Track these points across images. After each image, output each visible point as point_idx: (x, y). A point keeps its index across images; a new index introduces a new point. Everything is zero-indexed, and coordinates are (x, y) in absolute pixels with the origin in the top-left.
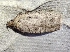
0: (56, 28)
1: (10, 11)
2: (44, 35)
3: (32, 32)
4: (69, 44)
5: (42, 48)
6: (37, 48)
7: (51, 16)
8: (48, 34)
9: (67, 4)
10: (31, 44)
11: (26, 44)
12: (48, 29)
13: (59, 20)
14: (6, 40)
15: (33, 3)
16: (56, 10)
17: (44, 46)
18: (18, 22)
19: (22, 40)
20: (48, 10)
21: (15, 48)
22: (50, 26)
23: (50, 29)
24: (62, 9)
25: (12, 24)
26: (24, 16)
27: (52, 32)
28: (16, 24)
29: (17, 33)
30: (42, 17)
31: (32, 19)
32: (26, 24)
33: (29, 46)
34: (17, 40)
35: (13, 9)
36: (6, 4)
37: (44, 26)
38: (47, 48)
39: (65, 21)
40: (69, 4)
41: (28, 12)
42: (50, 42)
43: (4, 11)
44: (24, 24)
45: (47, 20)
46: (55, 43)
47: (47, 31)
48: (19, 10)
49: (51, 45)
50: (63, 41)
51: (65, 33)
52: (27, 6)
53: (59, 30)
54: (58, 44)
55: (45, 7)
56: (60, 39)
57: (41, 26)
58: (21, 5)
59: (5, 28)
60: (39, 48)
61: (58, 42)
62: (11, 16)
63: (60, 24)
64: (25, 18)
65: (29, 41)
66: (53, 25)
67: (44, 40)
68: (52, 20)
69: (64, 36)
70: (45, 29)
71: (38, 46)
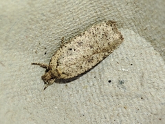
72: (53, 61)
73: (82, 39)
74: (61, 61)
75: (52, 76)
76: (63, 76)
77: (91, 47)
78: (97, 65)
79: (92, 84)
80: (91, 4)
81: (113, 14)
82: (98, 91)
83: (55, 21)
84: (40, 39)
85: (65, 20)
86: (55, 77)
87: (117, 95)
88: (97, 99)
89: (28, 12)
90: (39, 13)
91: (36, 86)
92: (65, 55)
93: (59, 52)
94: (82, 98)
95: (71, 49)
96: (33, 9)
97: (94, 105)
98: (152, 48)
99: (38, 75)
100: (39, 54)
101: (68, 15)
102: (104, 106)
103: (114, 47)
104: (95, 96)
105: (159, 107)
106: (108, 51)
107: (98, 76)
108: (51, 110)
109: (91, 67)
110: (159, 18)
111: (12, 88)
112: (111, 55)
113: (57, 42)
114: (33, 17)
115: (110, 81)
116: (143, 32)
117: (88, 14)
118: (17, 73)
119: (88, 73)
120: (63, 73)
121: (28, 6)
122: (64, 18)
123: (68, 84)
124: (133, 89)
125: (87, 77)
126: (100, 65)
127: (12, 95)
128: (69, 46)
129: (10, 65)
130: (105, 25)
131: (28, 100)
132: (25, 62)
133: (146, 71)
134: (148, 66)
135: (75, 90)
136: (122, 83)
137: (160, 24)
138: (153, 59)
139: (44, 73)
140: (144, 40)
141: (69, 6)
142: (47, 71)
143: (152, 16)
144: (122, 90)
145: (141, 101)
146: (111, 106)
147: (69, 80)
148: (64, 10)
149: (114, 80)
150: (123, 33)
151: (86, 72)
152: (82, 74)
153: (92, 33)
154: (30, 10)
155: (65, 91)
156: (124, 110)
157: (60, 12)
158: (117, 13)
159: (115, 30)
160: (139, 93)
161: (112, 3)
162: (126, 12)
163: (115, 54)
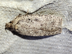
0: (57, 31)
1: (10, 12)
2: (45, 39)
3: (31, 35)
4: (70, 49)
5: (43, 52)
6: (37, 52)
7: (52, 19)
8: (48, 38)
9: (69, 7)
10: (31, 47)
11: (25, 47)
12: (49, 33)
13: (60, 23)
14: (4, 42)
15: (33, 5)
16: (57, 12)
17: (45, 51)
18: (17, 24)
19: (21, 43)
20: (49, 13)
21: (14, 51)
22: (50, 29)
23: (50, 33)
24: (64, 12)
25: (11, 26)
26: (24, 18)
27: (52, 36)
28: (15, 26)
29: (16, 35)
30: (42, 19)
31: (31, 21)
32: (25, 27)
33: (28, 49)
34: (16, 42)
35: (13, 10)
36: (6, 5)
37: (44, 29)
38: (47, 52)
39: (67, 25)
40: (71, 7)
41: (28, 14)
42: (51, 47)
43: (3, 12)
44: (23, 26)
45: (47, 23)
46: (56, 48)
47: (47, 35)
48: (19, 11)
49: (52, 49)
50: (64, 46)
51: (66, 38)
52: (27, 8)
53: (60, 34)
54: (59, 49)
55: (45, 9)
56: (61, 43)
57: (41, 29)
58: (21, 6)
59: (4, 30)
60: (39, 52)
61: (59, 46)
62: (11, 18)
63: (61, 28)
64: (25, 20)
65: (28, 44)
66: (54, 28)
67: (45, 44)
68: (53, 23)
69: (65, 40)
70: (45, 32)
71: (38, 50)
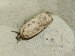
72: (21, 30)
73: (34, 20)
74: (25, 30)
75: (21, 37)
76: (26, 37)
77: (39, 24)
78: (41, 32)
79: (39, 40)
80: (38, 4)
81: (48, 9)
82: (42, 44)
83: (22, 12)
84: (15, 20)
85: (26, 11)
86: (22, 37)
87: (50, 46)
88: (41, 47)
89: (9, 8)
90: (14, 8)
91: (13, 41)
92: (27, 27)
93: (24, 26)
94: (35, 47)
95: (29, 25)
96: (12, 6)
97: (40, 50)
98: (66, 24)
99: (14, 36)
100: (15, 27)
101: (27, 9)
102: (44, 50)
103: (49, 24)
104: (40, 46)
105: (70, 51)
106: (46, 25)
107: (42, 37)
108: (20, 53)
109: (38, 33)
110: (69, 10)
111: (2, 43)
112: (48, 27)
113: (23, 21)
114: (11, 10)
115: (47, 39)
116: (62, 17)
117: (37, 9)
118: (4, 35)
119: (37, 36)
120: (26, 35)
121: (9, 5)
122: (26, 10)
123: (28, 40)
124: (58, 42)
125: (37, 37)
126: (43, 32)
127: (2, 46)
128: (28, 23)
129: (1, 32)
130: (45, 13)
131: (10, 48)
132: (8, 30)
133: (63, 34)
134: (64, 32)
135: (31, 43)
136: (52, 40)
137: (69, 13)
138: (66, 29)
139: (17, 35)
140: (63, 20)
141: (28, 5)
142: (18, 35)
143: (66, 10)
144: (53, 43)
145: (61, 48)
146: (48, 50)
147: (29, 39)
148: (26, 7)
149: (49, 39)
150: (53, 17)
151: (36, 35)
152: (34, 36)
153: (39, 17)
154: (10, 7)
155: (27, 43)
156: (54, 52)
157: (24, 8)
158: (50, 8)
159: (49, 16)
160: (60, 44)
161: (48, 4)
162: (54, 8)
163: (49, 27)
